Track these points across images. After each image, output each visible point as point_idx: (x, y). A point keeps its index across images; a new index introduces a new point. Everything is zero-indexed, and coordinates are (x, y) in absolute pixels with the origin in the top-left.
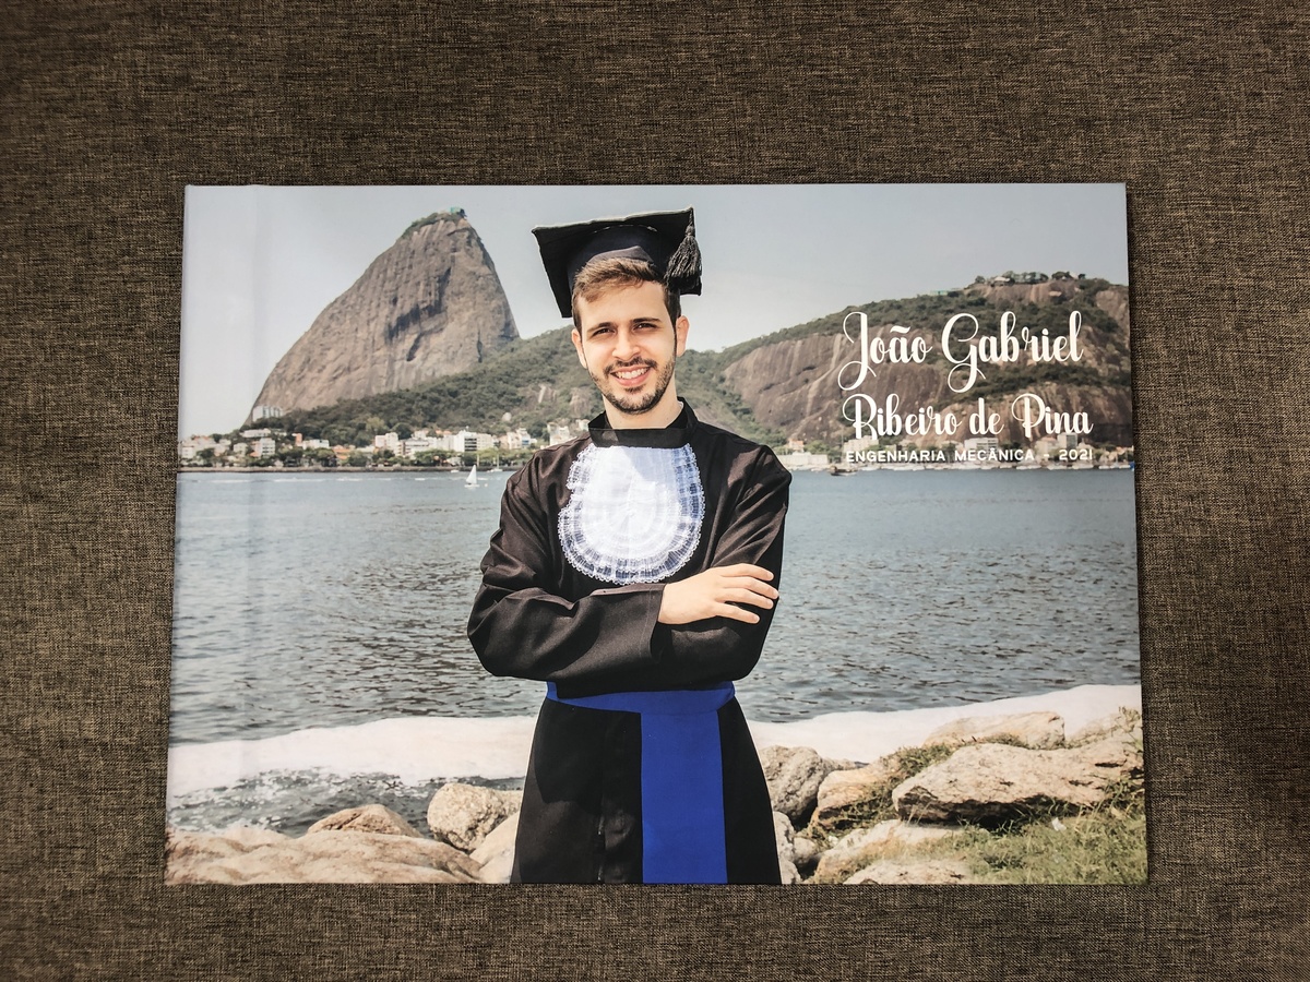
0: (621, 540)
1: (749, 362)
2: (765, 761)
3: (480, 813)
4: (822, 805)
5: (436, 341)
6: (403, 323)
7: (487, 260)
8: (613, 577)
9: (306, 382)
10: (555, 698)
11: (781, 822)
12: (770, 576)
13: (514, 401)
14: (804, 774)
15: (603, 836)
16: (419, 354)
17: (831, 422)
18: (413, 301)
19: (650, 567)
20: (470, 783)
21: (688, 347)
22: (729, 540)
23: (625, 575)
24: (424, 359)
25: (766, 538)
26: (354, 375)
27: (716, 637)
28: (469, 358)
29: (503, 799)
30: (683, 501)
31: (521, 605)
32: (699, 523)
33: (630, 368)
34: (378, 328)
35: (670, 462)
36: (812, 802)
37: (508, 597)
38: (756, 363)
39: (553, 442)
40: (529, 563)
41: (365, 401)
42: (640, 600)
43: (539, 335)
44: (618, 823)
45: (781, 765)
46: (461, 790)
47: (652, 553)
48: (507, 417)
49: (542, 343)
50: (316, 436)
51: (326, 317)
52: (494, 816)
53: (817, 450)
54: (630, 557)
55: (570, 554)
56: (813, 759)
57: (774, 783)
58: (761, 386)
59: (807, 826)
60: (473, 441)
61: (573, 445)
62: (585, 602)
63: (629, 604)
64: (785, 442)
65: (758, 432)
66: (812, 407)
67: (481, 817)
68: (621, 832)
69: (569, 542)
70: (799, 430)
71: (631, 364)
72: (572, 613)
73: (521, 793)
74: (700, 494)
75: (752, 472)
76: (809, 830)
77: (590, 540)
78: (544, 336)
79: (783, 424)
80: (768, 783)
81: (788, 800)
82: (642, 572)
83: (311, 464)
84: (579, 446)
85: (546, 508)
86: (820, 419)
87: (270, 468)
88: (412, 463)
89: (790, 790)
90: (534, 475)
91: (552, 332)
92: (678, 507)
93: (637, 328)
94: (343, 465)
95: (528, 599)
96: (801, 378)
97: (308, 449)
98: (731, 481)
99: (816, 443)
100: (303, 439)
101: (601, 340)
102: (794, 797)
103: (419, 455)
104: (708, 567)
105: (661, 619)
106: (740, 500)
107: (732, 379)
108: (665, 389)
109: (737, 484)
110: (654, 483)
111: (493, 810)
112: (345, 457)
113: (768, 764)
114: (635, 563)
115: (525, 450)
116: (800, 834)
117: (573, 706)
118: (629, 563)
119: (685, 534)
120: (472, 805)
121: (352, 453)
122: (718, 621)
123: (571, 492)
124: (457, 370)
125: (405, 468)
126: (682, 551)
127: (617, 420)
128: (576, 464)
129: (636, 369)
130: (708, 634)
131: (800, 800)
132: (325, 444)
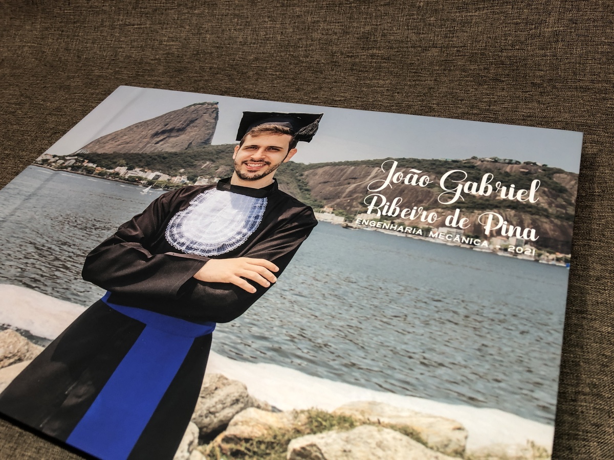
0: (201, 232)
1: (320, 171)
2: (207, 382)
3: (10, 353)
4: (230, 431)
5: (172, 140)
6: (163, 132)
7: (216, 118)
8: (183, 248)
9: (107, 144)
10: (105, 301)
11: (192, 432)
12: (277, 269)
13: (191, 165)
14: (229, 401)
15: (67, 396)
16: (161, 143)
17: (354, 203)
18: (174, 126)
19: (207, 248)
20: (21, 333)
21: (291, 160)
22: (262, 245)
23: (191, 248)
24: (161, 145)
25: (285, 250)
26: (128, 145)
27: (222, 295)
28: (182, 147)
29: (30, 349)
30: (247, 222)
31: (124, 250)
32: (250, 233)
33: (256, 163)
34: (153, 132)
35: (252, 203)
36: (223, 426)
37: (122, 244)
38: (324, 172)
39: (196, 184)
40: (144, 232)
41: (124, 154)
42: (191, 263)
43: (220, 144)
44: (83, 390)
45: (216, 389)
46: (13, 336)
47: (213, 242)
48: (182, 170)
49: (219, 148)
50: (94, 163)
51: (135, 126)
52: (16, 358)
53: (341, 214)
54: (200, 241)
55: (168, 232)
56: (242, 393)
57: (204, 400)
58: (322, 181)
59: (208, 443)
60: (159, 176)
61: (206, 186)
62: (159, 256)
63: (183, 264)
64: (322, 207)
65: (309, 200)
66: (347, 195)
67: (9, 356)
68: (80, 397)
69: (172, 226)
70: (333, 203)
71: (257, 161)
72: (147, 260)
73: (42, 349)
74: (259, 220)
75: (295, 217)
76: (208, 448)
77: (183, 228)
78: (222, 145)
79: (325, 199)
80: (199, 399)
81: (206, 417)
82: (202, 250)
83: (82, 171)
84: (209, 187)
85: (171, 210)
86: (349, 201)
87: (65, 169)
88: (125, 179)
89: (212, 410)
90: (177, 195)
91: (227, 145)
92: (243, 223)
93: (270, 149)
94: (95, 174)
95: (130, 247)
96: (346, 181)
97: (86, 166)
98: (280, 218)
99: (341, 211)
100: (88, 162)
101: (248, 151)
102: (212, 416)
103: (130, 177)
104: (242, 256)
105: (197, 276)
106: (281, 228)
107: (307, 176)
108: (268, 174)
109: (283, 220)
110: (237, 211)
111: (19, 354)
112: (98, 172)
113: (207, 385)
114: (200, 244)
115: (181, 184)
116: (200, 448)
117: (111, 308)
118: (197, 244)
119: (238, 237)
120: (11, 347)
121: (103, 171)
122: (229, 286)
123: (190, 205)
124: (173, 150)
125: (120, 180)
126: (231, 245)
127: (235, 181)
128: (202, 194)
129: (258, 164)
130: (219, 292)
131: (216, 420)
132: (95, 166)
